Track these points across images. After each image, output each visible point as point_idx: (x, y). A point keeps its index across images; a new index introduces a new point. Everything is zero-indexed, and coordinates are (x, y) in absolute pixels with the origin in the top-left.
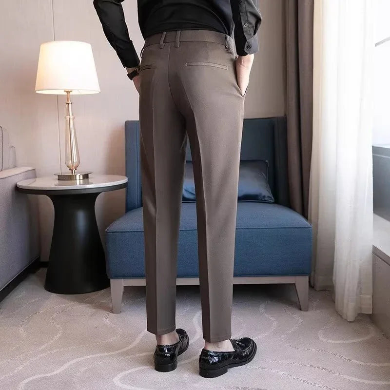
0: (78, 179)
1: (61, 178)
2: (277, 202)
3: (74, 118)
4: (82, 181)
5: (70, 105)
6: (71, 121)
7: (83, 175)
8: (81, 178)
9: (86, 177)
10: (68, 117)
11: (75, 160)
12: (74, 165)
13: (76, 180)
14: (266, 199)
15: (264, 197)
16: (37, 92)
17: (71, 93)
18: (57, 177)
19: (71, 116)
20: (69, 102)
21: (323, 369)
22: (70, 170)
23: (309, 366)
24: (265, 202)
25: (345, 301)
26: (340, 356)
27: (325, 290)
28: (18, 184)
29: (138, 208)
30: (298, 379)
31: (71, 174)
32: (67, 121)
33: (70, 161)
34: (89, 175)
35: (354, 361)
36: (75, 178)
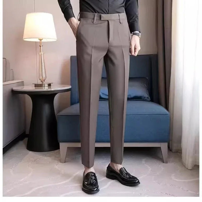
0: (45, 86)
1: (36, 86)
2: (152, 100)
3: (43, 54)
4: (47, 87)
5: (42, 47)
6: (42, 55)
7: (48, 84)
8: (47, 86)
9: (49, 85)
10: (40, 53)
11: (44, 76)
14: (146, 99)
15: (145, 97)
16: (24, 40)
17: (42, 41)
18: (34, 85)
19: (42, 53)
20: (41, 45)
22: (41, 81)
24: (146, 100)
28: (13, 88)
31: (42, 84)
32: (40, 55)
33: (41, 77)
34: (51, 84)
35: (190, 191)
36: (44, 86)
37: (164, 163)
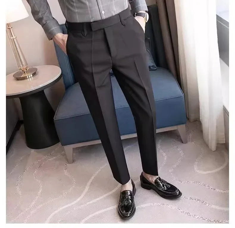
0: (30, 77)
5: (11, 29)
6: (15, 40)
10: (12, 38)
12: (25, 67)
13: (29, 78)
19: (14, 36)
21: (198, 200)
22: (23, 71)
23: (189, 198)
25: (210, 137)
26: (208, 186)
27: (196, 121)
29: (73, 85)
30: (184, 212)
32: (12, 41)
35: (217, 190)
36: (28, 78)
37: (183, 143)
